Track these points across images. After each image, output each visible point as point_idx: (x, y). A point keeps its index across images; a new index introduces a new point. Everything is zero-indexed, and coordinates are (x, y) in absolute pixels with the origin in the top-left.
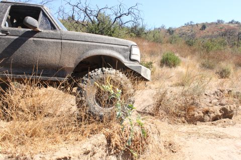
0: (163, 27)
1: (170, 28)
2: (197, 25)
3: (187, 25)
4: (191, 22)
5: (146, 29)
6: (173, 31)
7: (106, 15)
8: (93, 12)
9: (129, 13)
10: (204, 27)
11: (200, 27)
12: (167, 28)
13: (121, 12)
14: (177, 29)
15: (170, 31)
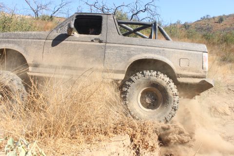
0: (179, 22)
1: (186, 23)
2: (214, 18)
3: (203, 19)
4: (207, 16)
5: (162, 25)
6: (189, 26)
7: (123, 13)
8: (110, 10)
9: (145, 10)
10: (221, 19)
11: (217, 20)
12: (183, 23)
13: (138, 9)
14: (193, 24)
15: (186, 26)
